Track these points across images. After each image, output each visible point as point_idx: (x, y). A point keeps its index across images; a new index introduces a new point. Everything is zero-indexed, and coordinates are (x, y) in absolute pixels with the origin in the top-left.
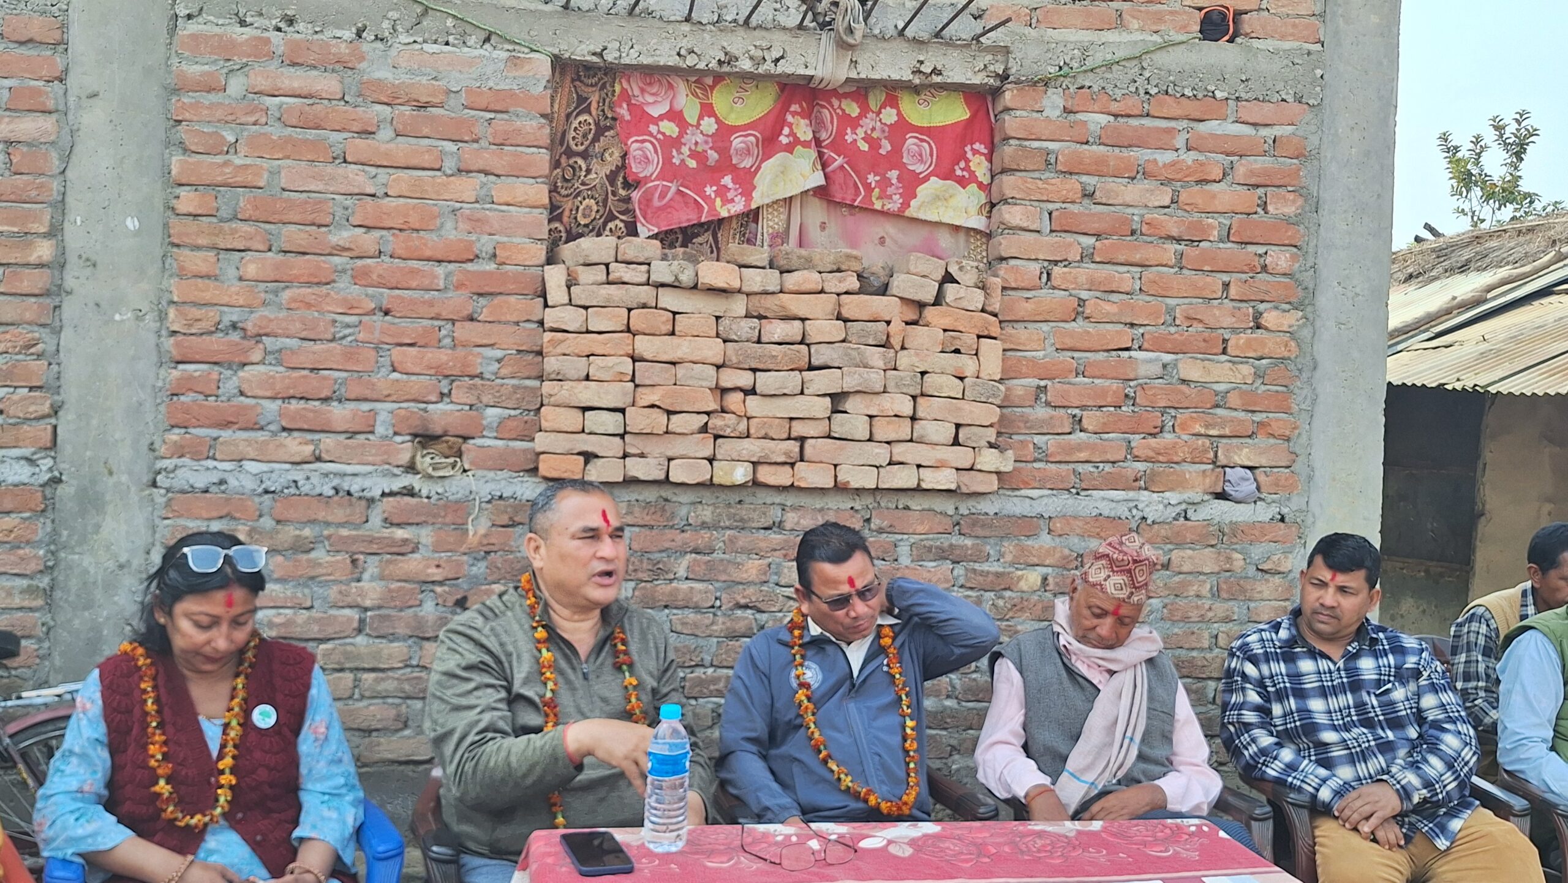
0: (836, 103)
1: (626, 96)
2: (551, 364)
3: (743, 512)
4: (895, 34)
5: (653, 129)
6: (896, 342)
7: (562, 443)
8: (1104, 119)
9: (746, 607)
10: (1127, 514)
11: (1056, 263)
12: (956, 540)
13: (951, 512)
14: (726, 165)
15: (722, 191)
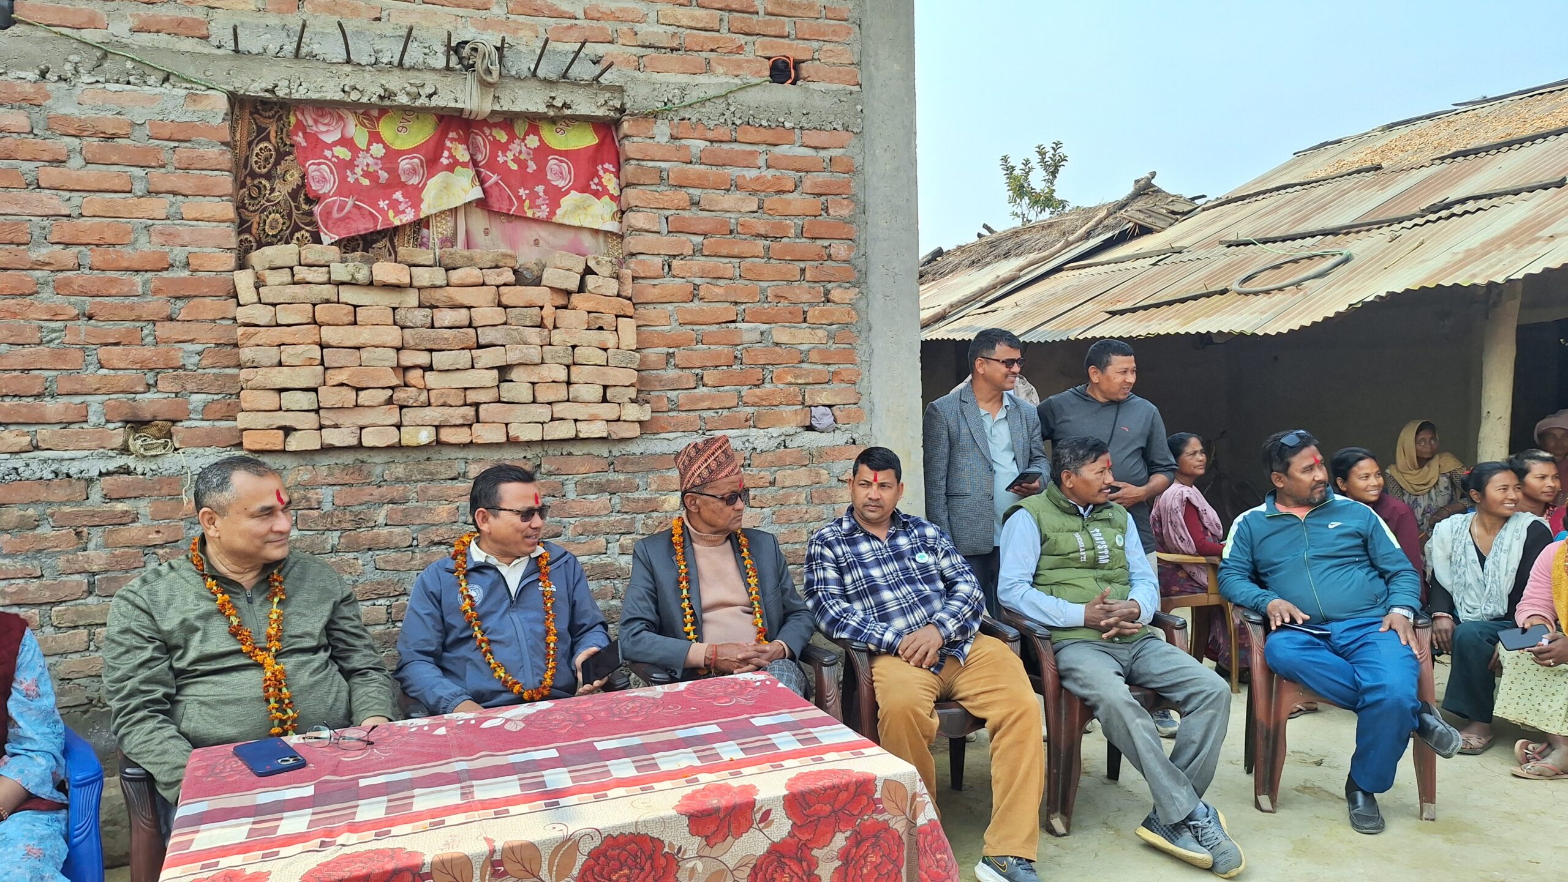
0: (487, 132)
1: (301, 126)
2: (246, 354)
3: (431, 467)
4: (529, 75)
5: (328, 153)
6: (549, 322)
7: (262, 420)
8: (703, 144)
9: (440, 543)
10: (742, 446)
11: (674, 256)
12: (611, 476)
13: (606, 454)
14: (396, 183)
15: (394, 205)
